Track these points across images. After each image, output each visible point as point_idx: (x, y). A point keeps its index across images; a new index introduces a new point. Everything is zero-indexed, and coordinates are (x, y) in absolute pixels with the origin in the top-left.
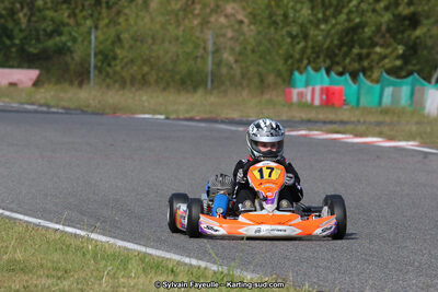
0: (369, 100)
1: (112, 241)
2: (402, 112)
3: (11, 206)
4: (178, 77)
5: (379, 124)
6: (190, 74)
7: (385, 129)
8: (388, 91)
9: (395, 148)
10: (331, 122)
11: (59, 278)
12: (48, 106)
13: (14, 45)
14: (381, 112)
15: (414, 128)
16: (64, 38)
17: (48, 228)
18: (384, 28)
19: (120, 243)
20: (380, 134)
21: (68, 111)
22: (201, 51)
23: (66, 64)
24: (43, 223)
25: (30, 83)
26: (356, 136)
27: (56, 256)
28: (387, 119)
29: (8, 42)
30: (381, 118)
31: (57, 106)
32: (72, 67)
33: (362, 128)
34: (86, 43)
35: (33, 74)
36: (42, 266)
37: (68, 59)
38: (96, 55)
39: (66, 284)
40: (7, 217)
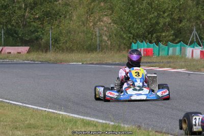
0: (163, 53)
1: (68, 114)
2: (177, 57)
3: (25, 102)
4: (85, 47)
5: (169, 62)
6: (90, 45)
7: (172, 65)
8: (171, 49)
9: (176, 72)
10: (149, 63)
11: (49, 130)
12: (34, 61)
13: (18, 37)
14: (169, 58)
15: (183, 64)
16: (39, 33)
17: (42, 110)
18: (167, 24)
19: (71, 115)
20: (170, 67)
21: (42, 62)
22: (94, 36)
23: (40, 43)
24: (39, 108)
25: (26, 52)
26: (160, 68)
27: (47, 121)
28: (172, 61)
29: (16, 36)
30: (169, 60)
31: (38, 61)
32: (42, 44)
33: (162, 64)
34: (48, 35)
35: (27, 48)
36: (42, 125)
37: (41, 42)
38: (52, 40)
39: (52, 132)
40: (25, 106)
